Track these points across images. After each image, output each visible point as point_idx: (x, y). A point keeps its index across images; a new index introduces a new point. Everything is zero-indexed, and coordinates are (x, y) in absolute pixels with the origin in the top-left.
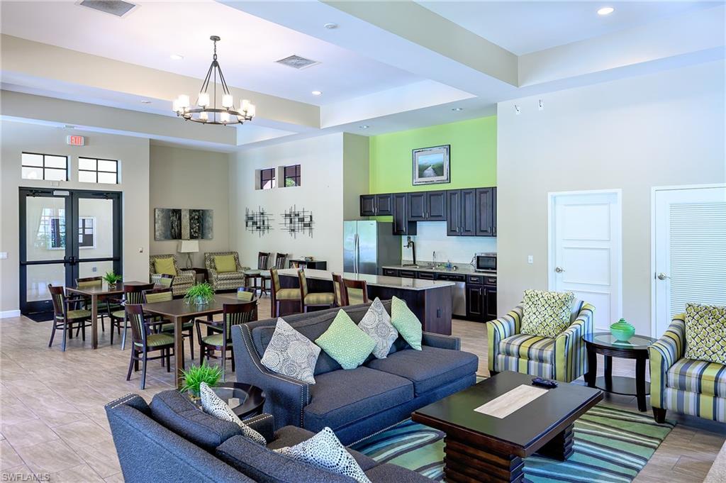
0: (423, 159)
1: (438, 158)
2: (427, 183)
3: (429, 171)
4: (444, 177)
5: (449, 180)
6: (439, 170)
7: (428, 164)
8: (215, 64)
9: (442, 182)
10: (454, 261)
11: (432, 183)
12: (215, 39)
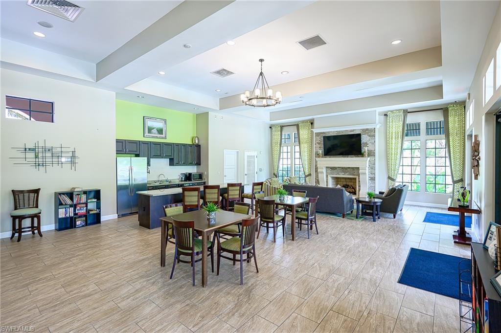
0: (150, 123)
1: (159, 125)
2: (153, 137)
3: (154, 131)
4: (164, 136)
5: (165, 138)
6: (160, 131)
7: (154, 127)
8: (261, 74)
9: (162, 138)
10: (169, 178)
11: (157, 137)
12: (261, 60)
